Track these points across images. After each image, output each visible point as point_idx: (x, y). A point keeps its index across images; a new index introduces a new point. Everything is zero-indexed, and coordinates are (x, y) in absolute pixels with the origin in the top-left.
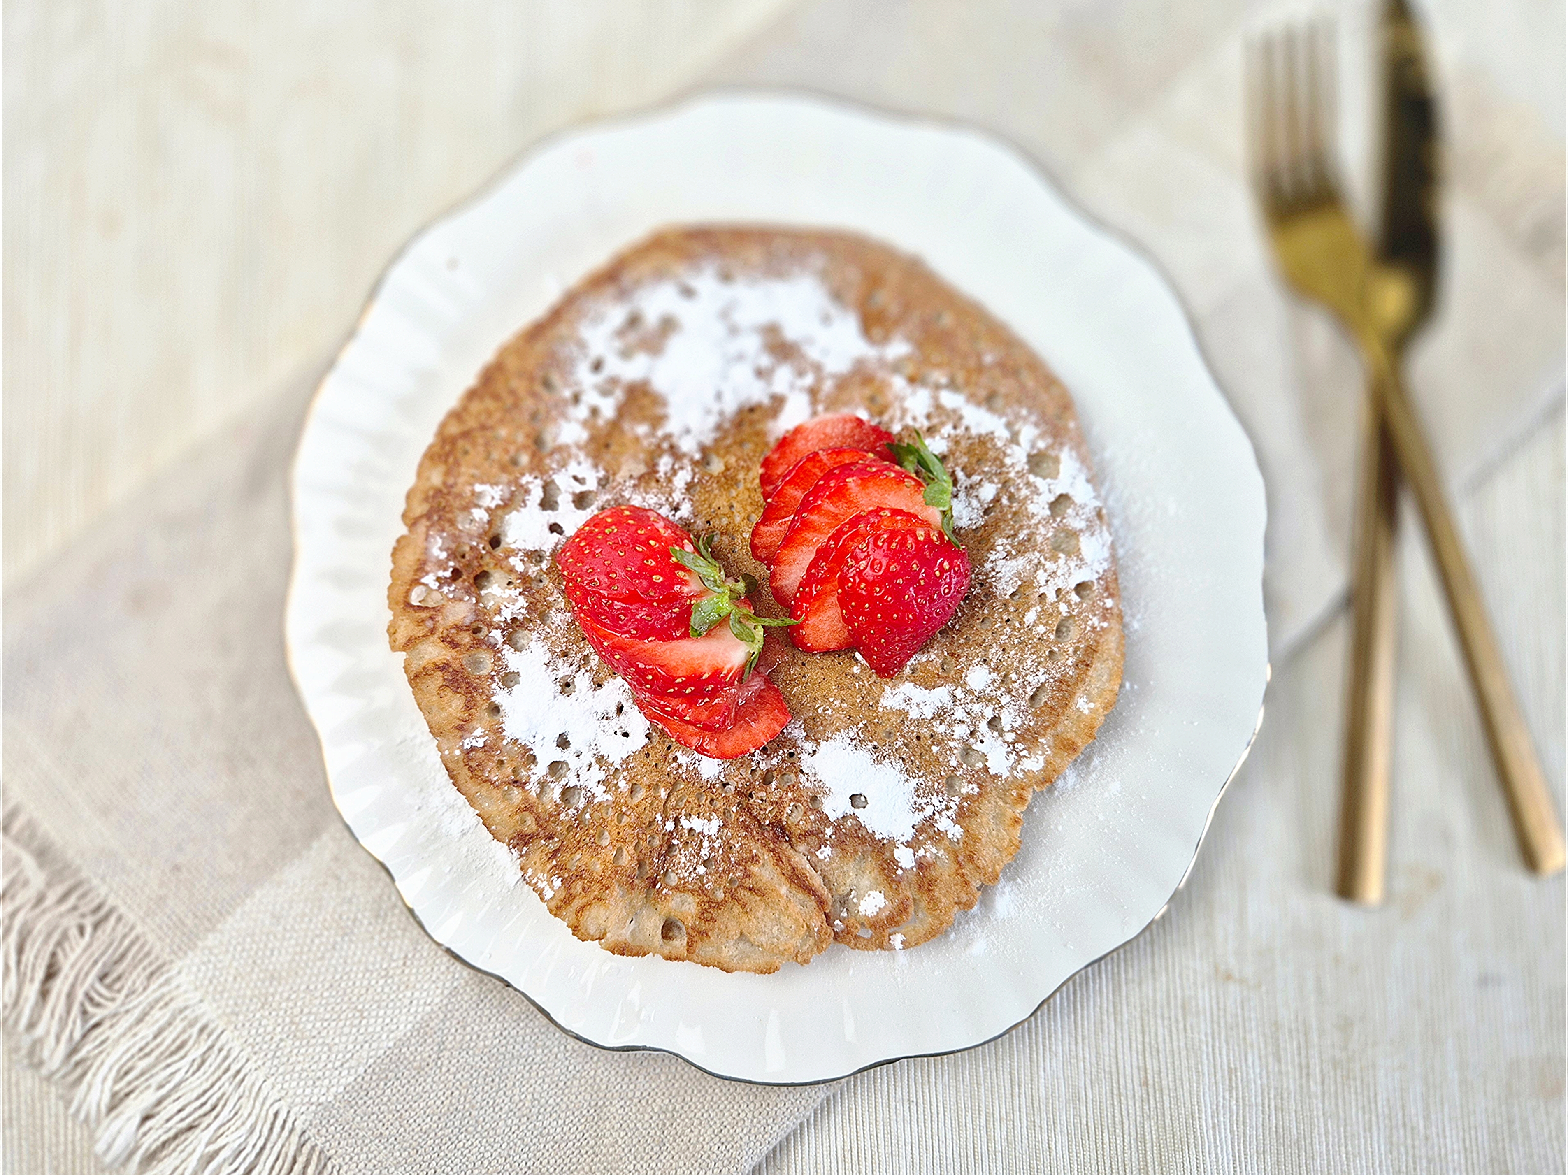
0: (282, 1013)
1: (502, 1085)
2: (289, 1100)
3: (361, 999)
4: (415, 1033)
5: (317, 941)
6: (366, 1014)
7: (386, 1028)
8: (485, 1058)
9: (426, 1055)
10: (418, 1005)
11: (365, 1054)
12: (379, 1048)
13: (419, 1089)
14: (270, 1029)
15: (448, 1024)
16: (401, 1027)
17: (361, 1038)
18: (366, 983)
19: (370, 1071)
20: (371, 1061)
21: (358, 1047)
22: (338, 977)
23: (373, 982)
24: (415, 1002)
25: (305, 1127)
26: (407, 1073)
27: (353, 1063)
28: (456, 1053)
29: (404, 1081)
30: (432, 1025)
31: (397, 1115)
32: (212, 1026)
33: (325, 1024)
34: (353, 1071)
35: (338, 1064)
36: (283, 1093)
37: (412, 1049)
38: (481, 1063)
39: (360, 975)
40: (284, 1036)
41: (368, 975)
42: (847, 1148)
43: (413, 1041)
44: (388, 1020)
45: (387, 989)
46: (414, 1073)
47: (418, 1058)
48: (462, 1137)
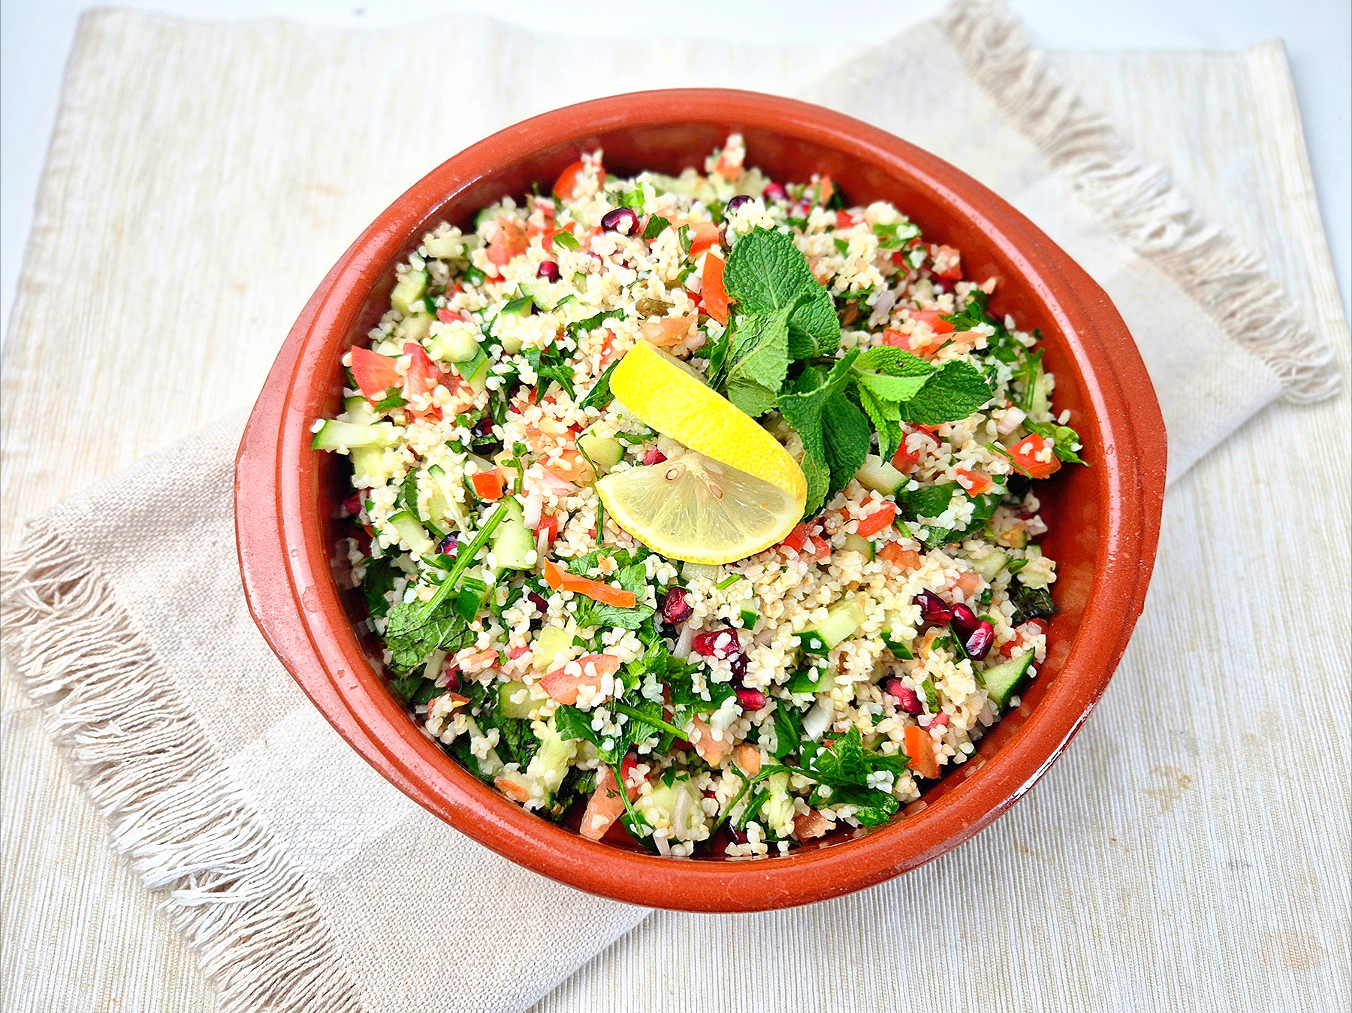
0: (300, 803)
1: (458, 880)
2: (304, 868)
3: (361, 798)
4: (399, 828)
5: (331, 750)
6: (363, 810)
7: (378, 822)
8: (448, 855)
9: (405, 846)
10: (403, 807)
11: (361, 840)
12: (371, 837)
13: (397, 872)
14: (291, 815)
15: (424, 823)
16: (389, 822)
17: (359, 828)
18: (366, 785)
19: (363, 853)
20: (365, 846)
21: (357, 834)
22: (344, 779)
23: (371, 786)
24: (401, 804)
25: (312, 889)
26: (390, 859)
27: (351, 846)
28: (427, 847)
29: (387, 865)
30: (412, 823)
31: (379, 891)
32: (247, 808)
33: (333, 815)
34: (351, 852)
35: (341, 845)
36: (299, 862)
37: (395, 840)
38: (444, 858)
39: (362, 780)
40: (302, 821)
41: (368, 780)
42: (726, 978)
43: (397, 834)
44: (379, 816)
45: (381, 792)
46: (395, 859)
47: (399, 848)
48: (422, 918)
